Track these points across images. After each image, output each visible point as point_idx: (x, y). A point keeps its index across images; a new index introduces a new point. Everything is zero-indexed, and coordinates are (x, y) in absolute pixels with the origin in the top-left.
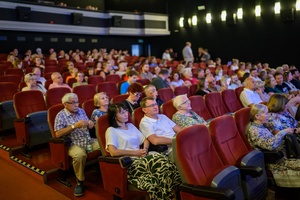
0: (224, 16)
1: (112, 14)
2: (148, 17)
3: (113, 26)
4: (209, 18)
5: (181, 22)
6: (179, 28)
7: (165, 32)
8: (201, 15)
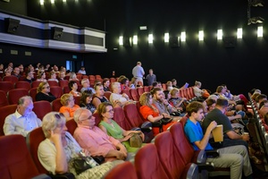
0: (167, 38)
1: (51, 25)
2: (88, 32)
3: (52, 39)
4: (151, 39)
5: (121, 41)
6: (118, 46)
7: (102, 49)
8: (143, 35)
